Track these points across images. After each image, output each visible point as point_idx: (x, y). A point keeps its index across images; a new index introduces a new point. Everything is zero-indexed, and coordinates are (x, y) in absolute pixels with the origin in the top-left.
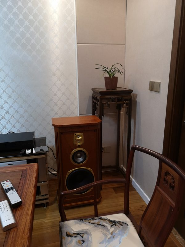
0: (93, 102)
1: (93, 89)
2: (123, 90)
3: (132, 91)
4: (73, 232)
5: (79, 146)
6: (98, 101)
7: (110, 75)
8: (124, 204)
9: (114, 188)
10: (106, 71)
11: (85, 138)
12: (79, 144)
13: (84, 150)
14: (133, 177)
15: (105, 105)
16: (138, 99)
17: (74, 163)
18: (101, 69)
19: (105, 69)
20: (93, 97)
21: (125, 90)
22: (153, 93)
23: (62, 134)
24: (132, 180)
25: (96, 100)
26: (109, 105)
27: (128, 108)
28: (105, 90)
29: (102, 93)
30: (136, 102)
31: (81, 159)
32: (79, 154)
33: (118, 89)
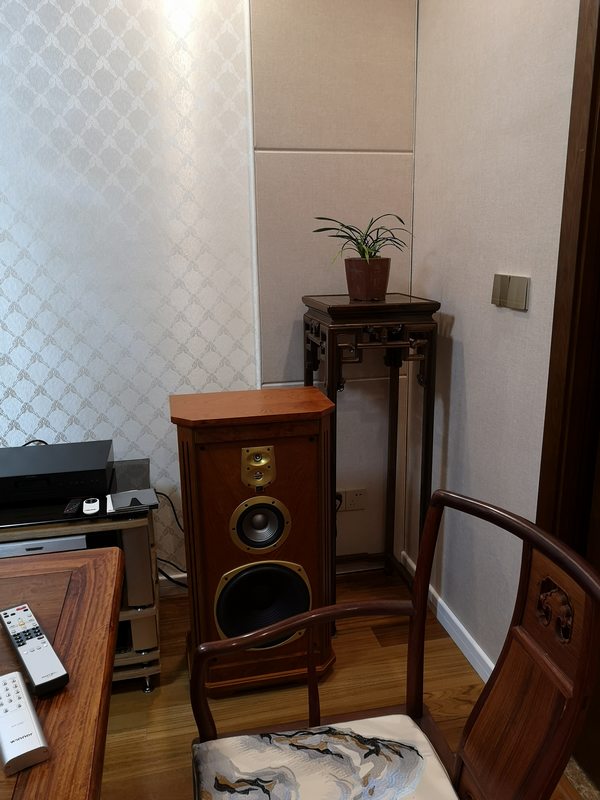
0: (307, 340)
1: (306, 300)
2: (406, 301)
3: (437, 306)
4: (237, 774)
5: (260, 491)
6: (324, 339)
7: (362, 253)
8: (406, 681)
9: (375, 629)
10: (350, 238)
11: (279, 462)
12: (260, 482)
13: (278, 504)
14: (439, 592)
15: (346, 354)
16: (455, 334)
17: (243, 547)
18: (335, 232)
19: (348, 233)
20: (307, 326)
21: (414, 301)
22: (508, 313)
23: (203, 449)
24: (436, 600)
25: (317, 335)
26: (359, 353)
27: (422, 362)
28: (346, 302)
29: (336, 313)
30: (449, 342)
31: (265, 534)
32: (259, 517)
33: (389, 301)
